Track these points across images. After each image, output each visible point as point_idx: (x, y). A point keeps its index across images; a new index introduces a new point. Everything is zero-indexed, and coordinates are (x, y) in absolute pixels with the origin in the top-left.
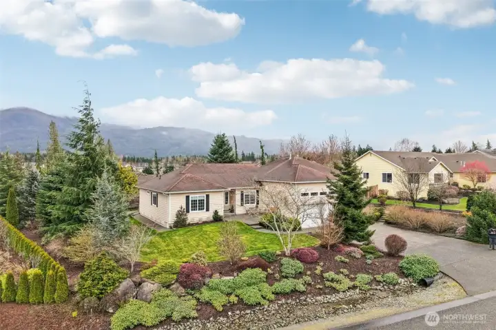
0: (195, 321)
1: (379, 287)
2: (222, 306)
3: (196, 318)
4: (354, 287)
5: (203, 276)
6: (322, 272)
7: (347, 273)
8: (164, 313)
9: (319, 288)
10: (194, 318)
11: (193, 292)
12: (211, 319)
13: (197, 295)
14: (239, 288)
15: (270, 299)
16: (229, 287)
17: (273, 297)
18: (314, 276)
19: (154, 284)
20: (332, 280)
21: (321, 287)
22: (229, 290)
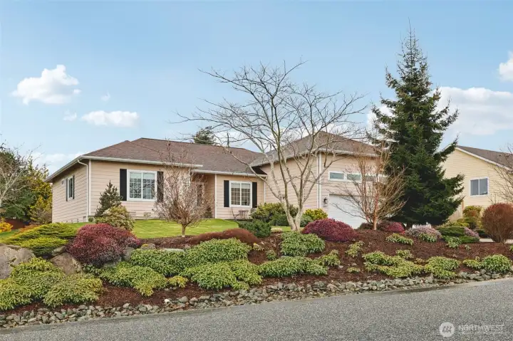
0: (91, 307)
1: (472, 276)
2: (154, 289)
3: (95, 303)
4: (424, 274)
5: (120, 244)
6: (360, 252)
7: (411, 256)
8: (28, 291)
9: (353, 272)
10: (89, 302)
11: (97, 271)
12: (126, 305)
13: (106, 274)
14: (190, 265)
15: (253, 282)
16: (172, 262)
17: (259, 279)
18: (344, 257)
19: (17, 249)
20: (381, 262)
21: (358, 270)
22: (172, 269)
